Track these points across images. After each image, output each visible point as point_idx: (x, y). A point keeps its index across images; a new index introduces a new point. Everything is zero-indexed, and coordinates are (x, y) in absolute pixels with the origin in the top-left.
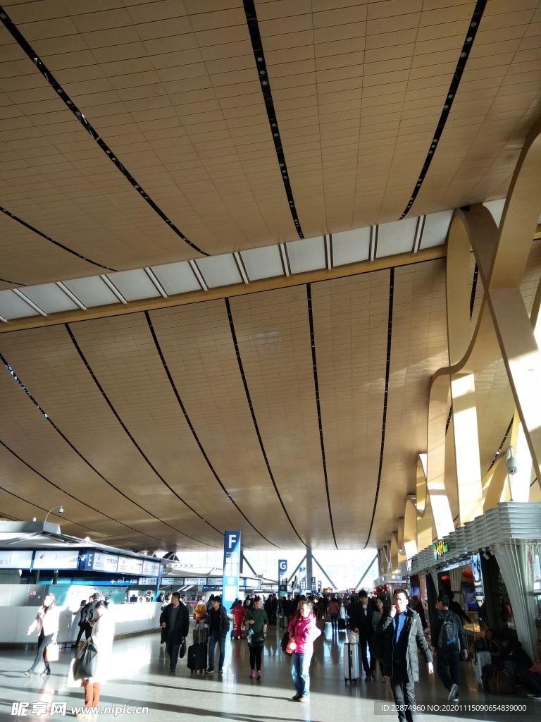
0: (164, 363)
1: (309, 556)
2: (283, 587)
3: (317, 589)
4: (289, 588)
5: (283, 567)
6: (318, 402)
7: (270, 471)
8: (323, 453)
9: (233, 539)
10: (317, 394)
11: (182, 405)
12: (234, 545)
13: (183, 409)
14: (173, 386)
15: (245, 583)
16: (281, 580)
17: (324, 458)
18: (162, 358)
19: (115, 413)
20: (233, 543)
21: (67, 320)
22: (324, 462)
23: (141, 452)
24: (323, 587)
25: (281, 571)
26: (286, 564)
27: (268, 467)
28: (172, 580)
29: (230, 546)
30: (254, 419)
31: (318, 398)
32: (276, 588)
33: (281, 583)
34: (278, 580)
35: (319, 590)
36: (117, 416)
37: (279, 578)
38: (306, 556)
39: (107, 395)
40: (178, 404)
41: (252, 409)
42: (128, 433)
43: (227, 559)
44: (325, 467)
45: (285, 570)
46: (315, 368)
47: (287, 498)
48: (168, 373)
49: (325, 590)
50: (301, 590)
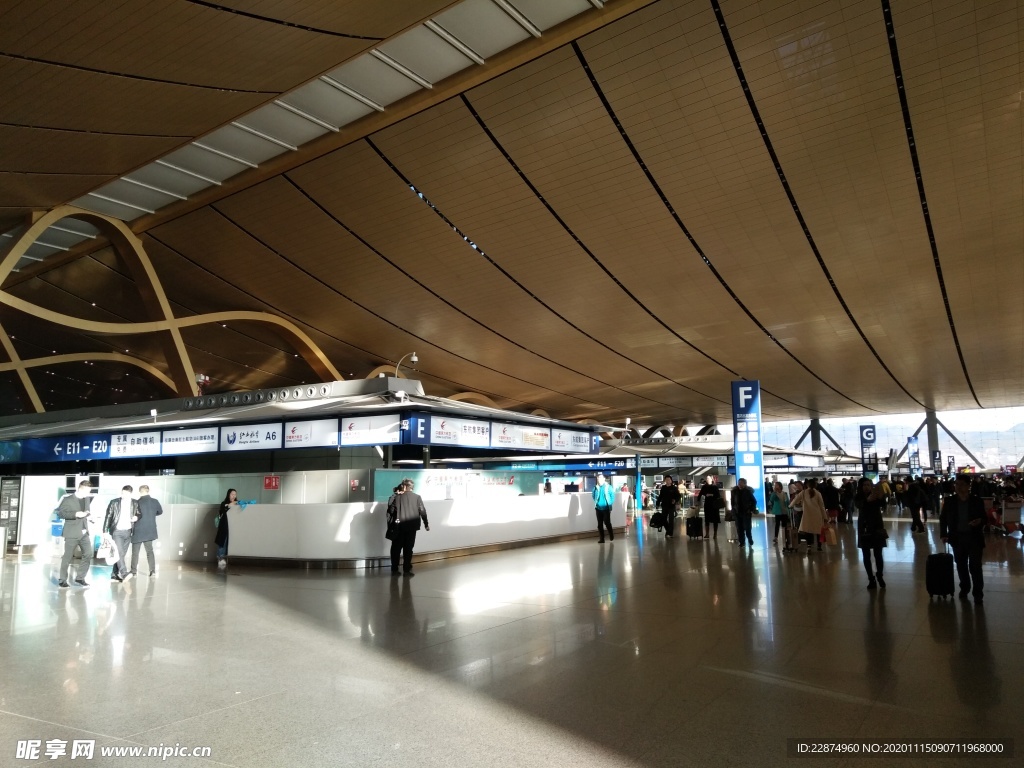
0: (621, 130)
1: (931, 422)
2: (871, 465)
3: (945, 467)
4: (883, 467)
5: (869, 437)
6: (913, 150)
7: (835, 290)
8: (933, 246)
9: (746, 393)
10: (910, 133)
11: (664, 199)
12: (749, 403)
13: (667, 204)
14: (644, 167)
15: (790, 461)
16: (866, 456)
17: (935, 254)
18: (616, 122)
19: (566, 228)
20: (746, 401)
21: (461, 88)
22: (937, 262)
23: (618, 283)
24: (958, 464)
25: (865, 443)
26: (874, 432)
27: (831, 282)
28: (673, 460)
29: (742, 405)
30: (793, 202)
31: (911, 140)
32: (860, 468)
33: (866, 461)
34: (860, 456)
35: (949, 469)
36: (570, 232)
37: (863, 453)
38: (926, 422)
39: (548, 202)
40: (658, 197)
41: (786, 185)
42: (593, 256)
43: (739, 424)
44: (939, 270)
45: (873, 441)
46: (900, 82)
47: (875, 330)
48: (631, 147)
49: (960, 469)
50: (911, 471)
